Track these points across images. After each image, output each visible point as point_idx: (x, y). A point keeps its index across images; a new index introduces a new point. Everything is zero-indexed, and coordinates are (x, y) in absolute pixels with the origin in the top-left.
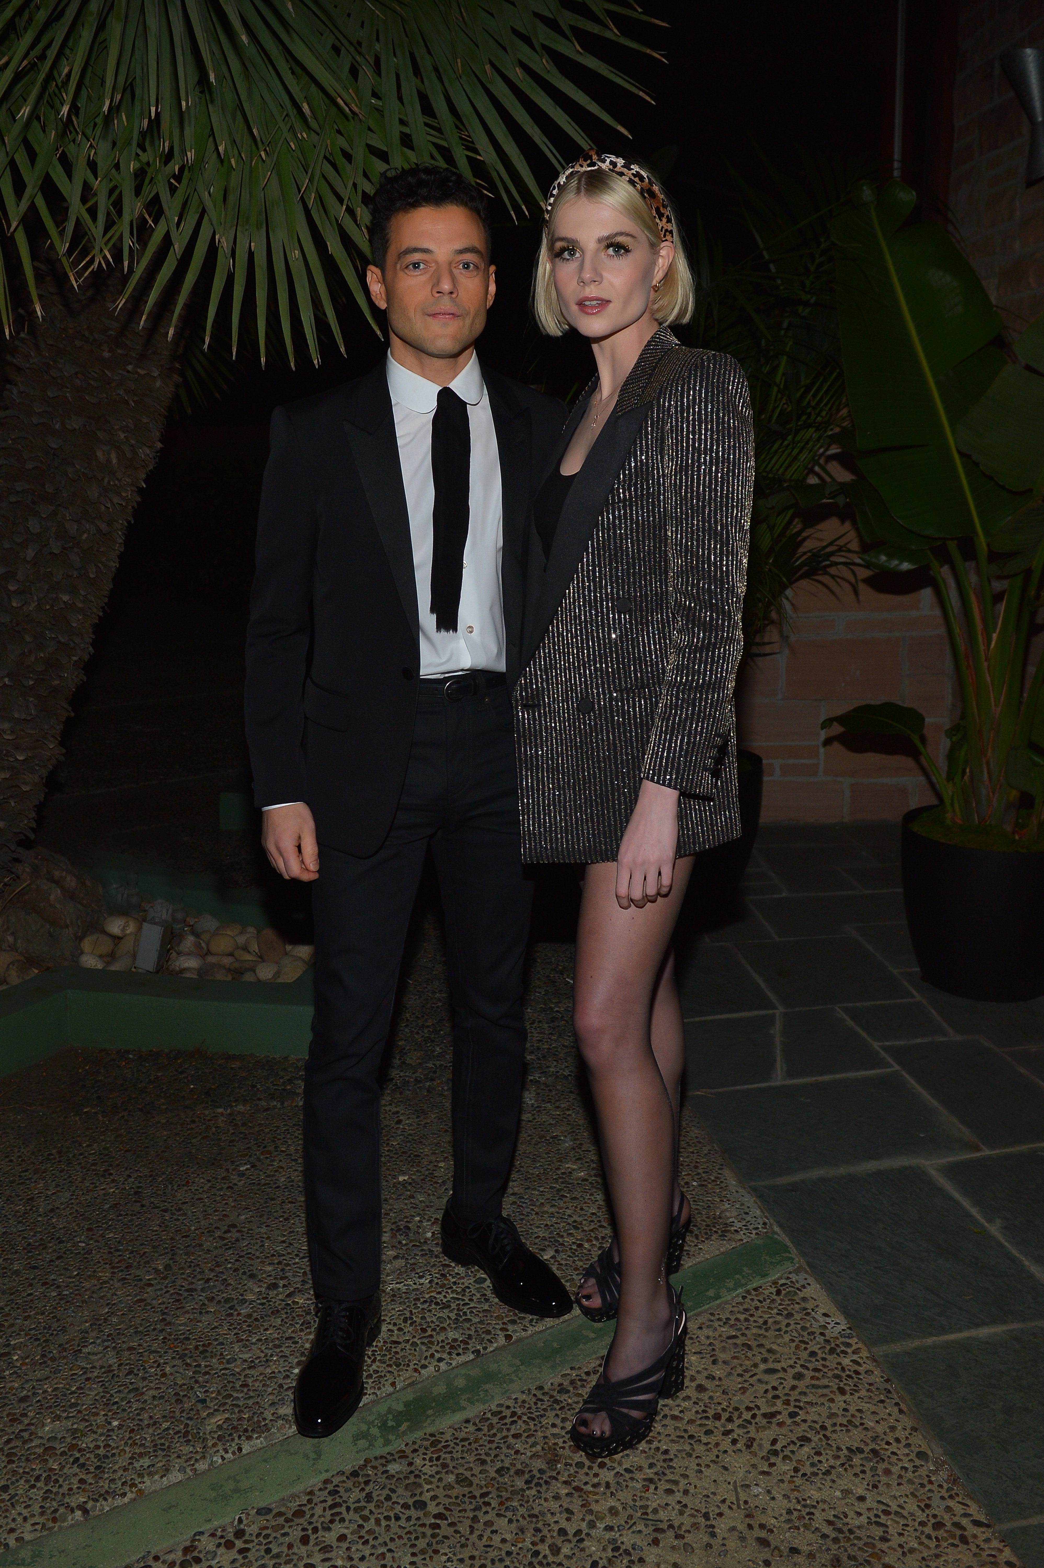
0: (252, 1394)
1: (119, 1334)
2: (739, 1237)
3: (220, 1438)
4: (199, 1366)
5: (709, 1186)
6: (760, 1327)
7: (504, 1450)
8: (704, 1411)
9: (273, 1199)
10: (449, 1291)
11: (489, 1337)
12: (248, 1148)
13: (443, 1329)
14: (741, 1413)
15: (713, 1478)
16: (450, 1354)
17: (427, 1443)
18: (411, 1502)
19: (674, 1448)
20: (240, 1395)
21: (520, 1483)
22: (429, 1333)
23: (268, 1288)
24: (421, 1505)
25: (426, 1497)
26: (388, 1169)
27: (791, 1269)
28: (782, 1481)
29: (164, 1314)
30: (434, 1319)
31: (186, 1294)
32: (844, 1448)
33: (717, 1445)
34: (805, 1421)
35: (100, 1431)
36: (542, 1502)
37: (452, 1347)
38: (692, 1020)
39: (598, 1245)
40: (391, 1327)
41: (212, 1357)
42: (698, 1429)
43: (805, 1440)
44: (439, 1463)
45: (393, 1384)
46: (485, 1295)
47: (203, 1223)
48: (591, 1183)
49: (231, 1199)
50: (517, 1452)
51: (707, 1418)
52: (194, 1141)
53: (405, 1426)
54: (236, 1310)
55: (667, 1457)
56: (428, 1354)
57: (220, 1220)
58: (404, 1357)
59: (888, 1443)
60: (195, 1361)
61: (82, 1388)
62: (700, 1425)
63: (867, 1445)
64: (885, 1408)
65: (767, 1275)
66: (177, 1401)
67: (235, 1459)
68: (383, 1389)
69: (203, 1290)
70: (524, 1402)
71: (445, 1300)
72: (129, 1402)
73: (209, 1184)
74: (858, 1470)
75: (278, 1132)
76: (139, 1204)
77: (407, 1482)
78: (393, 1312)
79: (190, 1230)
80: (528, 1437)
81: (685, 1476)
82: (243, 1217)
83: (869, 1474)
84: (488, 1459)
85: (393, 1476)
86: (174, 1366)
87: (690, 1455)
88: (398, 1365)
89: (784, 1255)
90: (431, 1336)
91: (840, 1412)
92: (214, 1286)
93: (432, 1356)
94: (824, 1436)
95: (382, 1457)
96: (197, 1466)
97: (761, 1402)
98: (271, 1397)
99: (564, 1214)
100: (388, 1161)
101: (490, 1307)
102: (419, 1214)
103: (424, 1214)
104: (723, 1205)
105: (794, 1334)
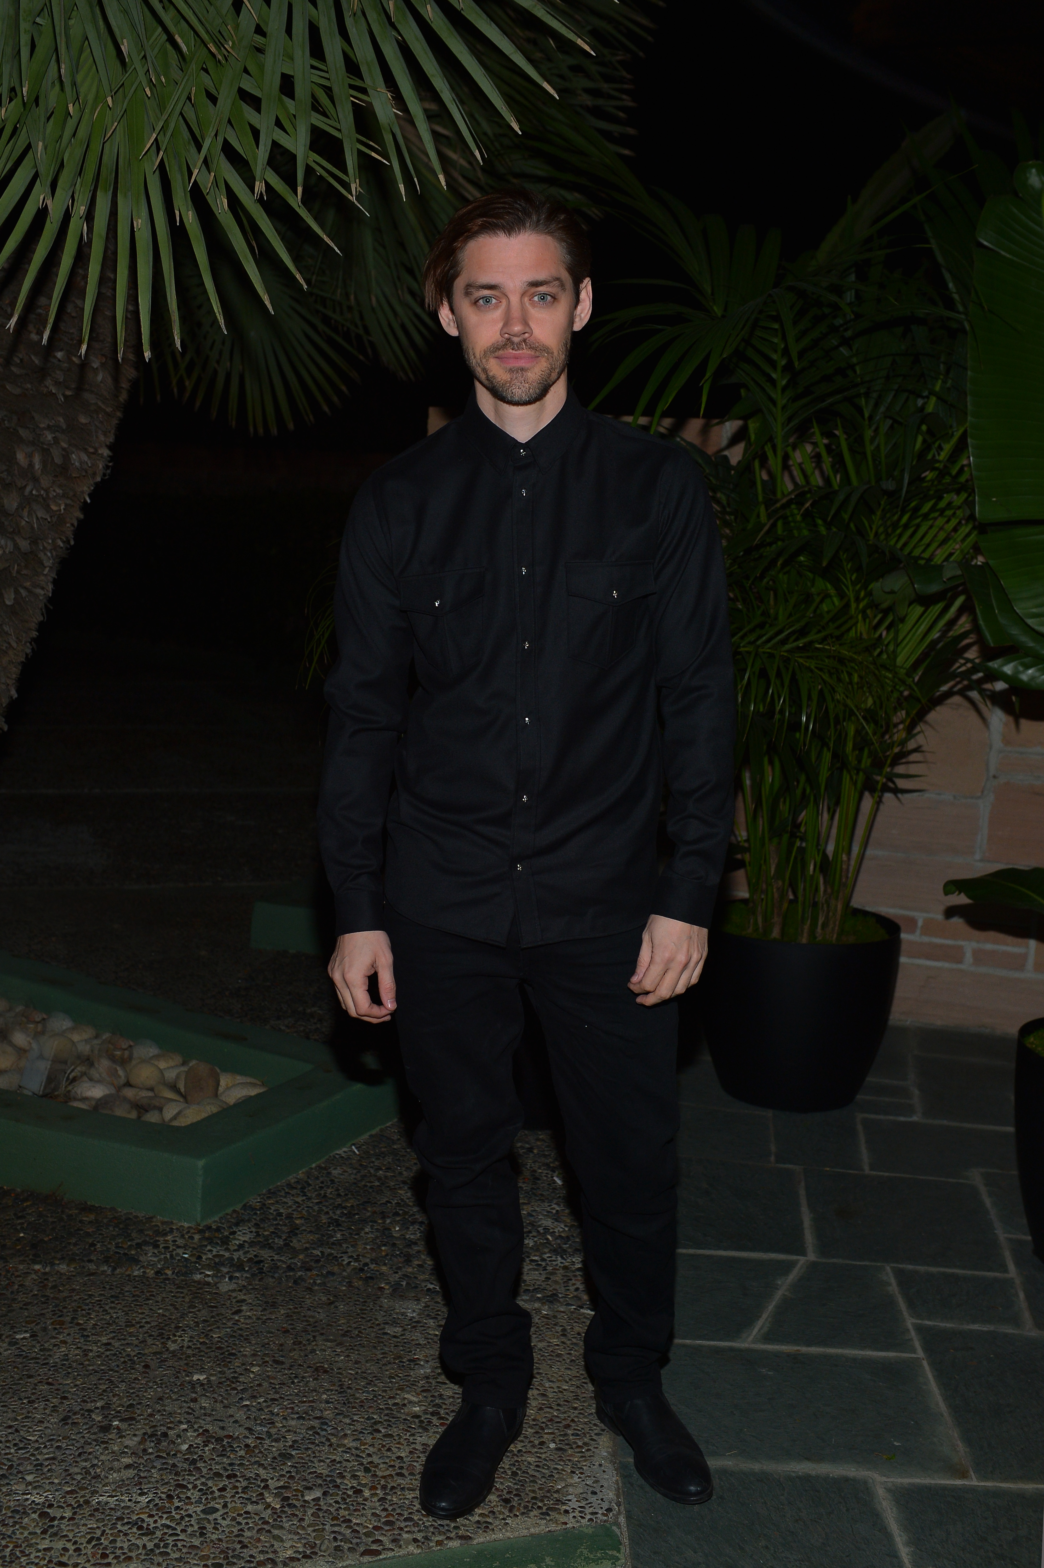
2: (565, 1519)
5: (569, 1451)
9: (30, 1377)
10: (165, 1516)
12: (42, 1314)
13: (130, 1558)
22: (109, 1560)
26: (187, 1364)
30: (126, 1545)
39: (381, 1496)
40: (69, 1545)
46: (205, 1528)
71: (153, 1526)
75: (87, 1301)
78: (83, 1529)
89: (610, 1553)
90: (109, 1564)
99: (364, 1452)
100: (194, 1355)
101: (202, 1543)
102: (189, 1422)
103: (195, 1423)
104: (572, 1477)
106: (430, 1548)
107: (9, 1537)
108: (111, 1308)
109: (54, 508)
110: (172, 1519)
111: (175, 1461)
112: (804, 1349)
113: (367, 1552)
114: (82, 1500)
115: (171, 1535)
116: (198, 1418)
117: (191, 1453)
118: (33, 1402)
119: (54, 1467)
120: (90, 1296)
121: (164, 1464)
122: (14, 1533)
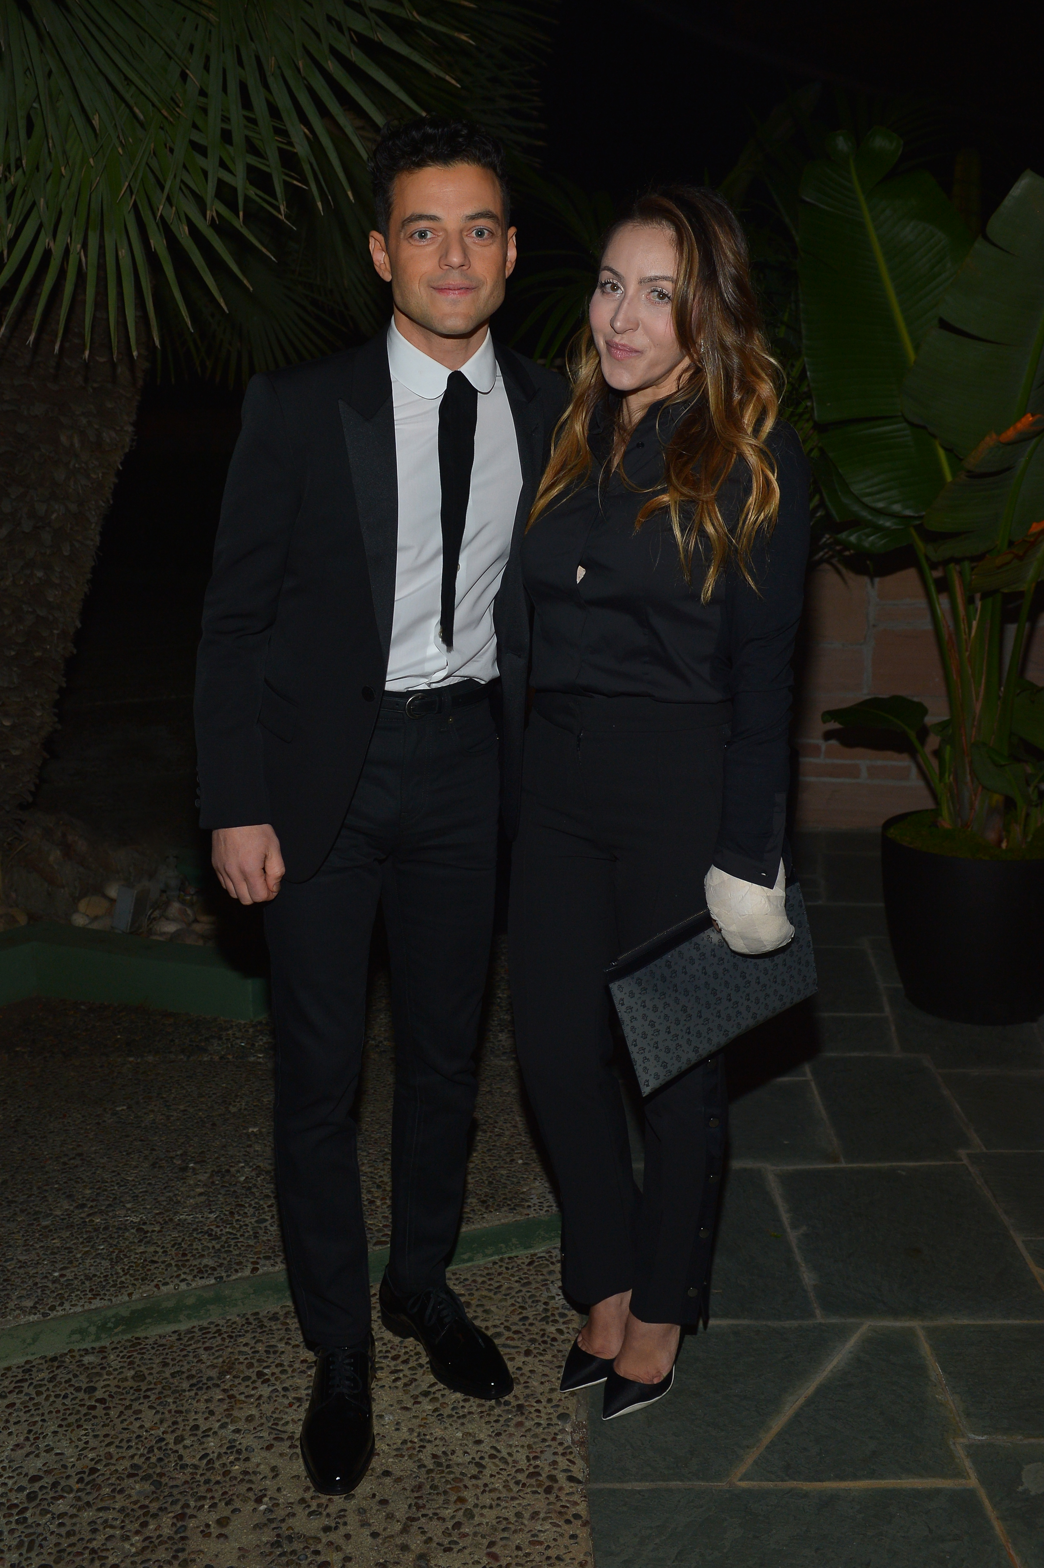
2: (527, 1212)
5: (532, 1165)
6: (491, 1290)
8: (387, 1352)
9: (127, 1136)
10: (228, 1226)
11: (238, 1267)
12: (135, 1092)
13: (203, 1256)
16: (195, 1276)
17: (129, 1344)
18: (84, 1386)
21: (185, 1385)
22: (188, 1258)
23: (77, 1207)
24: (91, 1390)
25: (100, 1384)
26: (244, 1121)
28: (416, 1417)
30: (200, 1247)
36: (194, 1402)
37: (200, 1271)
40: (158, 1249)
44: (128, 1360)
45: (130, 1295)
46: (258, 1233)
47: (57, 1149)
49: (93, 1133)
50: (200, 1361)
53: (120, 1328)
54: (38, 1221)
56: (175, 1274)
57: (72, 1148)
58: (153, 1274)
59: (538, 1402)
63: (517, 1400)
65: (531, 1247)
68: (120, 1297)
69: (22, 1202)
70: (234, 1323)
71: (219, 1233)
73: (83, 1119)
74: (492, 1416)
75: (169, 1081)
76: (13, 1130)
77: (93, 1371)
78: (168, 1238)
79: (42, 1155)
80: (217, 1350)
82: (94, 1149)
83: (500, 1421)
84: (172, 1363)
85: (83, 1365)
88: (143, 1280)
90: (188, 1260)
92: (33, 1201)
93: (179, 1276)
95: (84, 1350)
99: (376, 1174)
100: (249, 1115)
101: (256, 1243)
102: (246, 1161)
103: (250, 1161)
104: (534, 1183)
105: (520, 1300)
107: (115, 1245)
108: (187, 1085)
109: (93, 476)
110: (233, 1228)
111: (236, 1188)
113: (378, 1243)
114: (167, 1219)
115: (233, 1239)
116: (252, 1158)
117: (247, 1183)
118: (130, 1153)
119: (146, 1197)
120: (171, 1077)
121: (227, 1191)
122: (118, 1242)
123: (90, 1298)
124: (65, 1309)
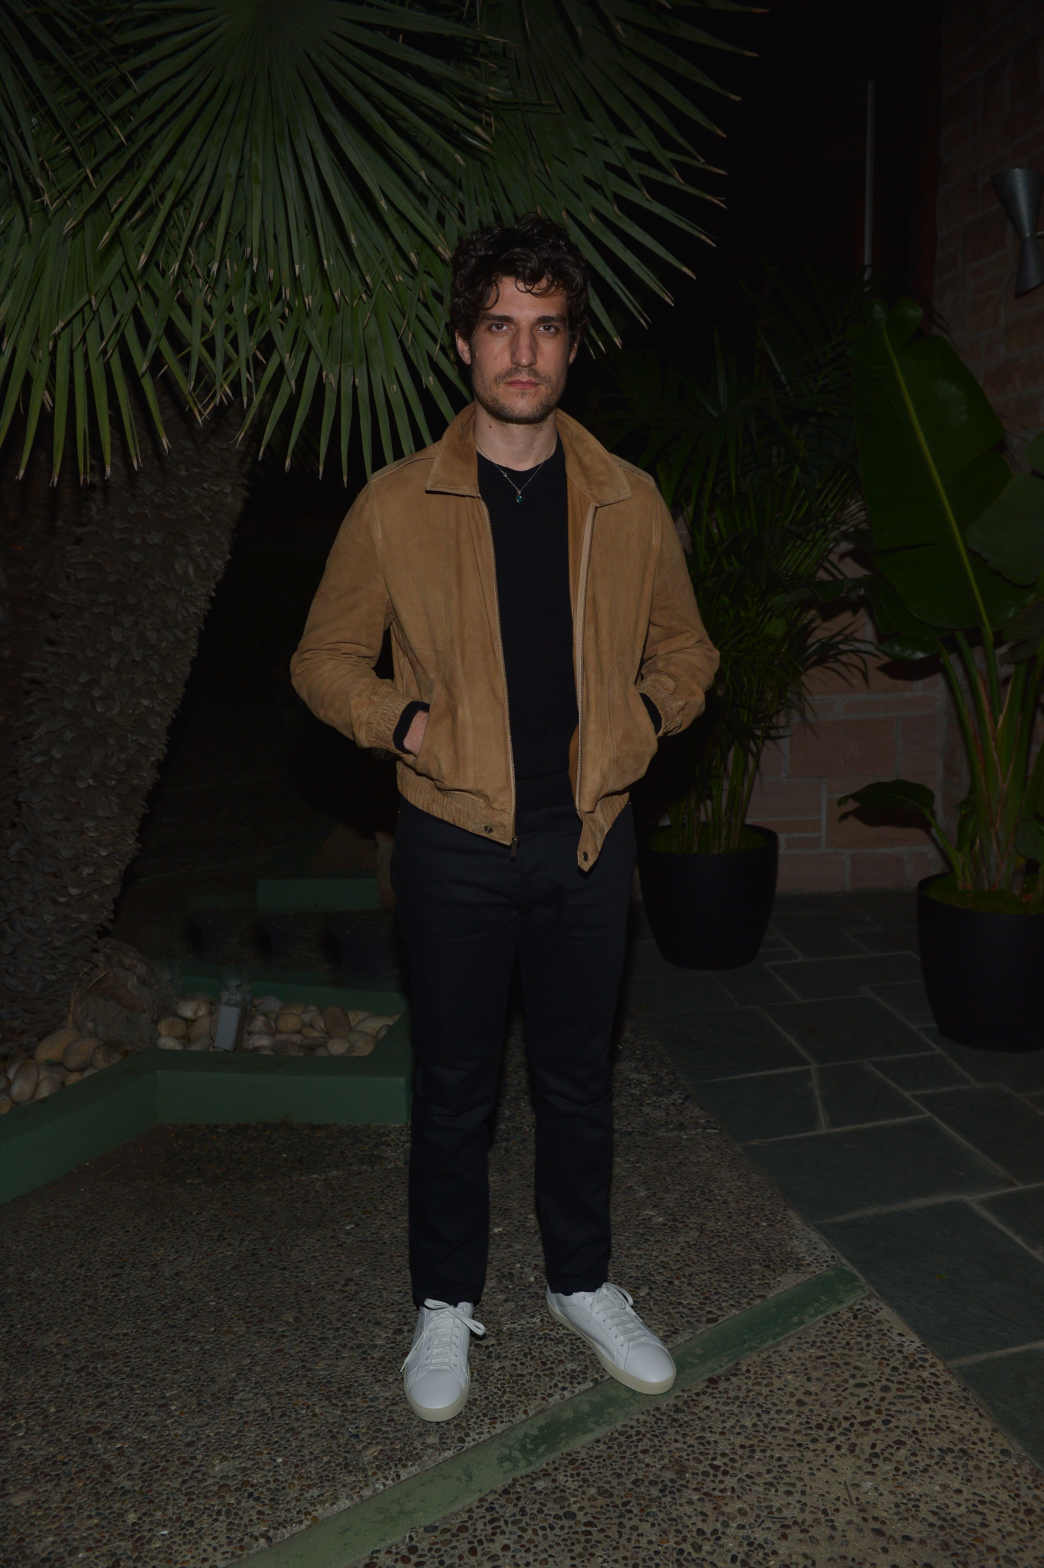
0: (399, 1427)
1: (265, 1381)
2: (811, 1270)
3: (378, 1467)
4: (346, 1405)
5: (777, 1225)
6: (844, 1348)
7: (636, 1464)
8: (807, 1423)
9: (382, 1254)
12: (349, 1209)
13: (561, 1362)
14: (840, 1422)
15: (825, 1479)
16: (571, 1383)
17: (566, 1462)
18: (561, 1513)
19: (786, 1455)
20: (389, 1429)
21: (655, 1492)
22: (549, 1365)
24: (571, 1516)
25: (574, 1508)
27: (863, 1296)
28: (886, 1479)
29: (303, 1361)
30: (551, 1353)
31: (319, 1343)
32: (935, 1448)
33: (824, 1451)
34: (897, 1427)
35: (267, 1467)
36: (678, 1507)
37: (572, 1377)
38: (736, 1077)
39: (687, 1282)
40: (513, 1362)
41: (356, 1397)
42: (805, 1438)
43: (900, 1443)
44: (579, 1478)
45: (525, 1412)
47: (321, 1278)
48: (670, 1227)
49: (343, 1256)
50: (648, 1465)
51: (811, 1428)
52: (296, 1205)
53: (542, 1448)
54: (369, 1354)
55: (782, 1463)
56: (552, 1384)
57: (337, 1275)
58: (531, 1388)
59: (974, 1443)
60: (341, 1401)
61: (241, 1431)
62: (806, 1435)
63: (956, 1445)
64: (966, 1413)
65: (842, 1302)
66: (332, 1437)
67: (394, 1486)
68: (517, 1417)
69: (334, 1338)
70: (645, 1422)
71: (558, 1336)
72: (289, 1441)
73: (320, 1243)
74: (952, 1467)
75: (374, 1193)
76: (257, 1265)
77: (554, 1496)
79: (310, 1285)
80: (654, 1452)
81: (801, 1479)
82: (357, 1271)
83: (961, 1470)
84: (623, 1473)
85: (541, 1492)
86: (322, 1407)
87: (801, 1461)
88: (527, 1395)
89: (855, 1284)
90: (552, 1368)
91: (928, 1418)
92: (344, 1334)
93: (556, 1385)
94: (917, 1439)
95: (527, 1476)
96: (362, 1493)
97: (856, 1412)
98: (417, 1429)
102: (519, 1261)
103: (524, 1261)
104: (793, 1242)
105: (876, 1352)
106: (744, 1308)
112: (861, 1126)
113: (709, 1321)
114: (495, 1330)
116: (522, 1257)
118: (400, 1271)
123: (490, 1424)
124: (474, 1440)
